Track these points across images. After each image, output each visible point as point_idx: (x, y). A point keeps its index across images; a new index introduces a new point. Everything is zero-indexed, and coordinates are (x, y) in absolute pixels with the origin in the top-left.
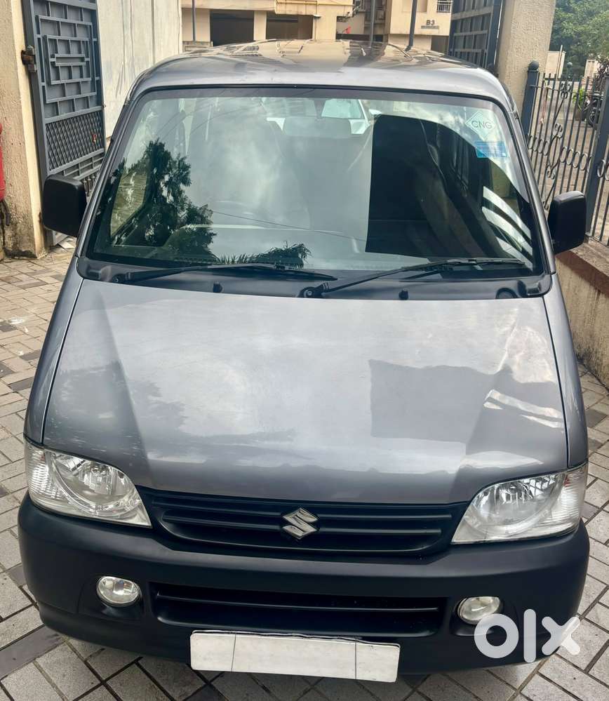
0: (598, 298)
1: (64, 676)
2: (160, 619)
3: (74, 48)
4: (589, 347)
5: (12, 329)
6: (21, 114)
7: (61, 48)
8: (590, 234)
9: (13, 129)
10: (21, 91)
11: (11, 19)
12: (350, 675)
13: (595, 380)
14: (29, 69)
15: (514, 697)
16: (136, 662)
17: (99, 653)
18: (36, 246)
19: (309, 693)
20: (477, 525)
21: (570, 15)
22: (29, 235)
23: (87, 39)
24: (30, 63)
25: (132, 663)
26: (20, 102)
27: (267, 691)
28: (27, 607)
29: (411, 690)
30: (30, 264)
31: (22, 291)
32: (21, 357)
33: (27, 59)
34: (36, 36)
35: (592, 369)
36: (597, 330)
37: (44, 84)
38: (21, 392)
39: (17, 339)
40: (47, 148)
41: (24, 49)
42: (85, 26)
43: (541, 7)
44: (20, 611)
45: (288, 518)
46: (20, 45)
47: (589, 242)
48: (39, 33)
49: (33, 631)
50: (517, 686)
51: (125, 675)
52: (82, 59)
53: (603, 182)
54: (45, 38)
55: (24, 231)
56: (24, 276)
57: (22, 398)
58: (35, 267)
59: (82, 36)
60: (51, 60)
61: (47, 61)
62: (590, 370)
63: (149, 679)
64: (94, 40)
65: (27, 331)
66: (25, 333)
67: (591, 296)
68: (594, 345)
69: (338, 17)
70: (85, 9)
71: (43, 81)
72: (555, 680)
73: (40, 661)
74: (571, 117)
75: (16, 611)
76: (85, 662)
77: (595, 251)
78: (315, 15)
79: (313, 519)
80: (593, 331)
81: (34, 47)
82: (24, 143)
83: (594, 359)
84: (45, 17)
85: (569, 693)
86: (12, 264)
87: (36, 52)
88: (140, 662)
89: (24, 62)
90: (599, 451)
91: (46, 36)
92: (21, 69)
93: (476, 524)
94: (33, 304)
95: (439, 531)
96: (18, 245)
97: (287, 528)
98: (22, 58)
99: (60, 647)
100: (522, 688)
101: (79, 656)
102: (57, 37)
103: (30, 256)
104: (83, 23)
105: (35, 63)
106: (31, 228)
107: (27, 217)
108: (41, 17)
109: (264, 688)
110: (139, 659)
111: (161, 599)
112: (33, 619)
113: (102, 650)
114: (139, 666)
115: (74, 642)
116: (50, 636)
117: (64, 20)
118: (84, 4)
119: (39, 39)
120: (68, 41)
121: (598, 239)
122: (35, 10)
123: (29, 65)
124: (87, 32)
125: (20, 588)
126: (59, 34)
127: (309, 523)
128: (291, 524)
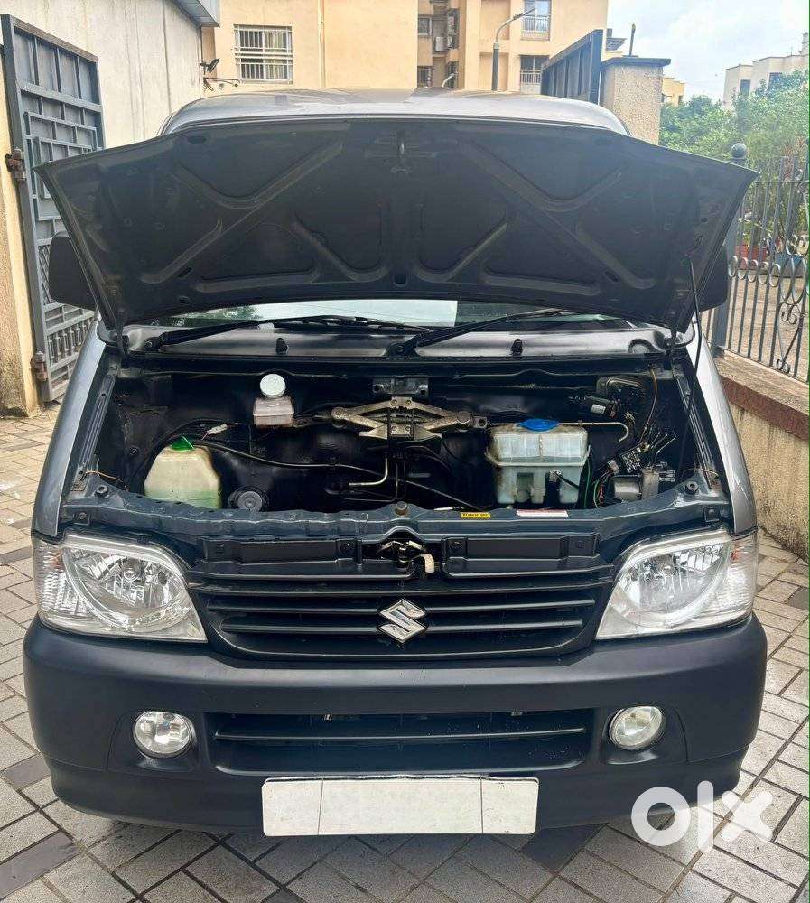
1: (84, 892)
2: (219, 768)
7: (56, 153)
8: (726, 347)
12: (475, 829)
14: (17, 176)
15: (684, 875)
16: (183, 869)
17: (130, 862)
18: (27, 398)
19: (419, 890)
20: (627, 614)
21: (675, 134)
22: (17, 387)
23: (90, 147)
24: (17, 170)
25: (179, 870)
26: (5, 217)
27: (363, 891)
28: (29, 814)
29: (550, 876)
30: (19, 424)
31: (10, 453)
32: (12, 525)
33: (14, 164)
34: (25, 137)
37: (36, 196)
38: (12, 564)
39: (6, 505)
40: (40, 276)
41: (10, 152)
42: (87, 132)
43: (646, 91)
44: (20, 819)
45: (386, 613)
46: (4, 146)
47: (725, 358)
48: (28, 133)
49: (39, 842)
50: (687, 862)
51: (168, 887)
53: (737, 281)
54: (36, 140)
55: (11, 382)
56: (11, 437)
57: (14, 571)
58: (26, 427)
59: (82, 142)
63: (201, 888)
64: (99, 149)
65: (17, 496)
66: (15, 499)
70: (87, 110)
71: (34, 193)
72: (734, 852)
73: (51, 877)
75: (14, 819)
76: (113, 874)
79: (420, 614)
81: (23, 150)
84: (36, 115)
85: (753, 865)
87: (24, 155)
88: (188, 868)
89: (10, 168)
90: (760, 594)
92: (6, 175)
93: (624, 612)
94: (25, 467)
95: (579, 623)
96: (3, 401)
97: (386, 628)
98: (7, 163)
99: (77, 859)
100: (692, 863)
101: (104, 867)
102: (52, 141)
103: (20, 414)
104: (85, 126)
105: (24, 169)
106: (19, 378)
107: (15, 364)
108: (31, 114)
109: (358, 887)
110: (187, 865)
111: (220, 740)
112: (37, 828)
113: (135, 858)
114: (188, 874)
115: (97, 851)
116: (62, 846)
117: (61, 121)
118: (86, 103)
119: (29, 141)
120: (65, 146)
121: (736, 351)
122: (23, 106)
123: (17, 173)
124: (90, 139)
125: (19, 792)
126: (54, 138)
127: (414, 619)
128: (391, 622)
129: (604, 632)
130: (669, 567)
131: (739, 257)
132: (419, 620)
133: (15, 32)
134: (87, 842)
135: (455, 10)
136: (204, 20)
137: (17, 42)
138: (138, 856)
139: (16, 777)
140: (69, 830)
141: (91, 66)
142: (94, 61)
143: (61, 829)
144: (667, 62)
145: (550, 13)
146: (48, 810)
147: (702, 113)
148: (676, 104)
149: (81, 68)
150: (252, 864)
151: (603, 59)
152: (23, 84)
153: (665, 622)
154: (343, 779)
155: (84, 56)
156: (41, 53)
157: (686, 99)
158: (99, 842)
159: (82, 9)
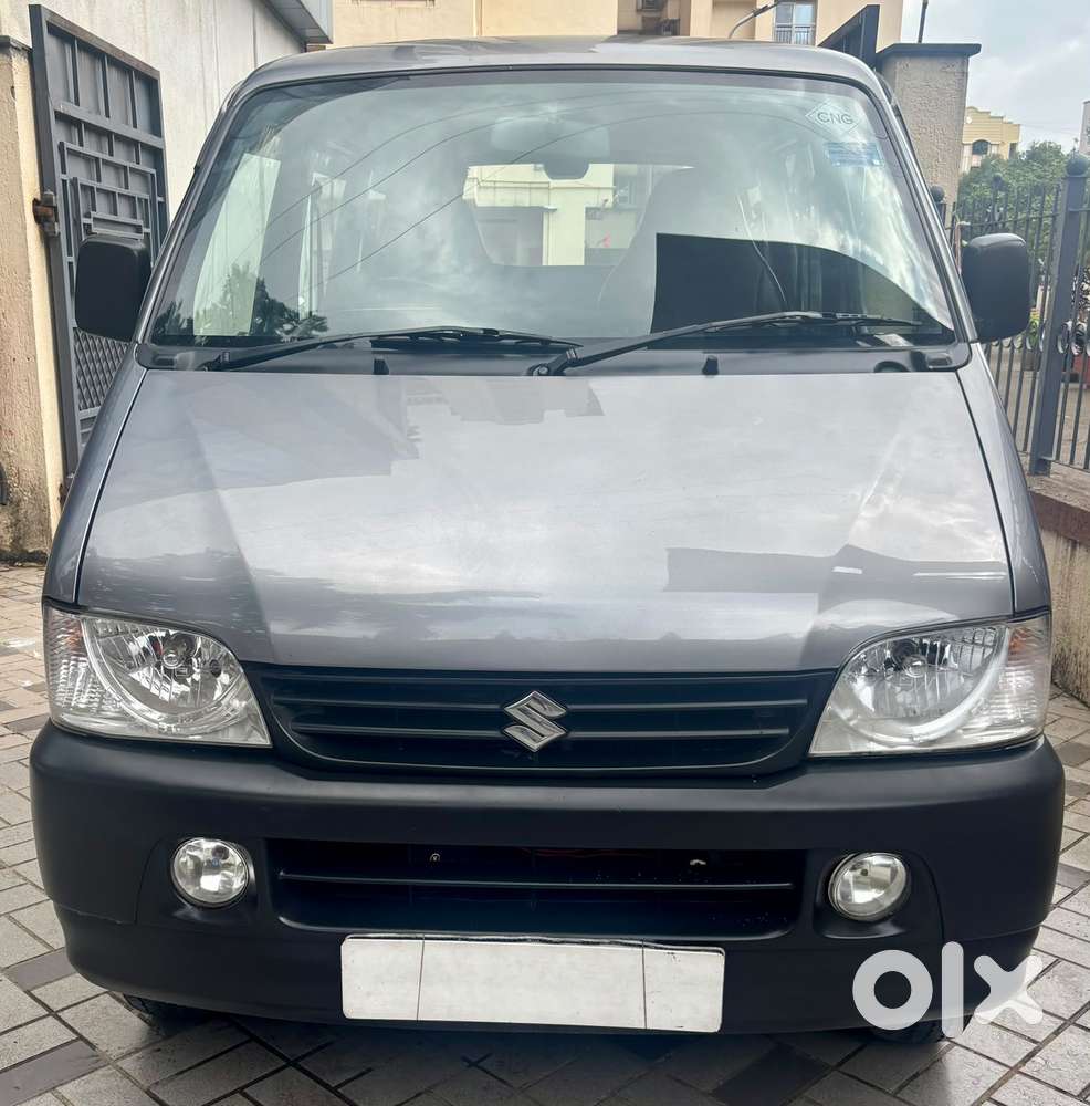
0: (1073, 555)
2: (282, 919)
3: (123, 207)
4: (1062, 650)
5: (11, 654)
6: (30, 306)
7: (101, 202)
8: (1054, 458)
9: (16, 333)
10: (31, 266)
11: (17, 143)
13: (1076, 703)
14: (47, 230)
17: (171, 1079)
20: (854, 722)
22: (40, 523)
23: (147, 197)
24: (47, 221)
25: (235, 1091)
26: (30, 286)
28: (40, 1018)
31: (29, 606)
32: (27, 688)
33: (44, 213)
34: (59, 176)
35: (1071, 687)
36: (1075, 616)
37: (72, 259)
39: (21, 665)
40: (75, 371)
41: (39, 198)
42: (143, 174)
44: (28, 1023)
45: (512, 710)
46: (30, 188)
47: (1052, 475)
48: (64, 171)
49: (51, 1051)
52: (138, 229)
54: (74, 182)
55: (33, 514)
56: (32, 588)
59: (137, 189)
60: (84, 220)
61: (77, 222)
62: (1066, 689)
64: (159, 199)
66: (33, 658)
67: (1060, 557)
68: (1070, 643)
69: (587, 209)
70: (143, 145)
71: (70, 254)
73: (64, 1090)
74: (1017, 367)
75: (19, 1023)
76: (148, 1092)
77: (1062, 485)
78: (546, 206)
79: (559, 712)
80: (1068, 618)
81: (55, 194)
82: (35, 358)
83: (1072, 668)
84: (75, 147)
86: (10, 573)
87: (58, 201)
88: (246, 1090)
89: (38, 218)
91: (75, 179)
92: (32, 230)
93: (851, 719)
95: (785, 731)
96: (21, 542)
97: (513, 731)
98: (35, 211)
99: (100, 1072)
101: (135, 1083)
102: (95, 184)
104: (141, 167)
105: (57, 221)
106: (45, 509)
107: (38, 490)
108: (67, 145)
110: (247, 1086)
111: (287, 881)
112: (51, 1034)
113: (177, 1074)
114: (246, 1096)
115: (127, 1064)
116: (82, 1055)
117: (107, 157)
118: (142, 134)
119: (64, 182)
120: (114, 193)
121: (1067, 463)
122: (58, 134)
123: (47, 224)
124: (147, 186)
125: (28, 992)
126: (99, 180)
127: (552, 720)
128: (519, 723)
129: (822, 746)
130: (919, 663)
131: (1075, 322)
132: (558, 721)
133: (49, 31)
134: (114, 1052)
135: (673, 22)
136: (309, 33)
137: (50, 44)
138: (182, 1072)
139: (25, 976)
140: (91, 1039)
141: (150, 83)
142: (155, 77)
143: (81, 1037)
144: (975, 49)
145: (815, 21)
146: (65, 1015)
147: (1044, 162)
148: (1006, 156)
149: (138, 87)
150: (334, 1090)
151: (878, 49)
152: (58, 102)
153: (911, 737)
154: (452, 939)
155: (142, 69)
156: (84, 61)
157: (1022, 148)
158: (130, 1054)
159: (141, 10)
